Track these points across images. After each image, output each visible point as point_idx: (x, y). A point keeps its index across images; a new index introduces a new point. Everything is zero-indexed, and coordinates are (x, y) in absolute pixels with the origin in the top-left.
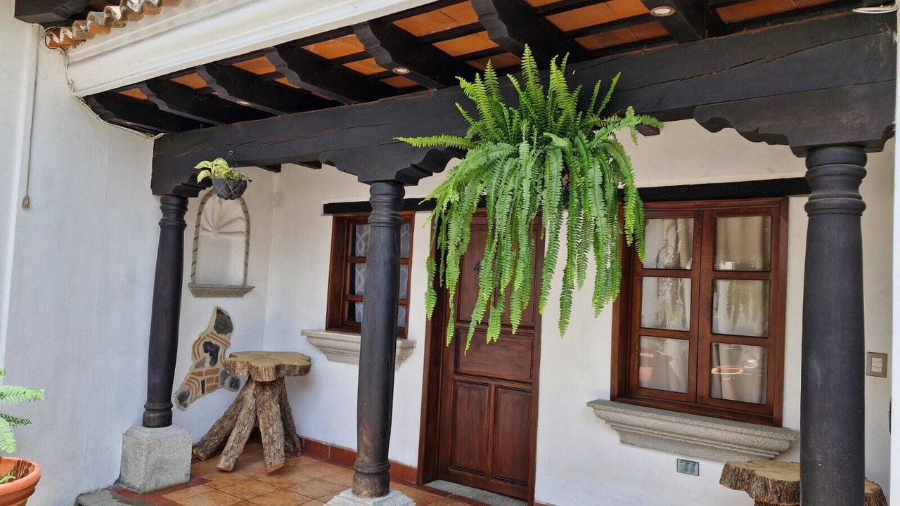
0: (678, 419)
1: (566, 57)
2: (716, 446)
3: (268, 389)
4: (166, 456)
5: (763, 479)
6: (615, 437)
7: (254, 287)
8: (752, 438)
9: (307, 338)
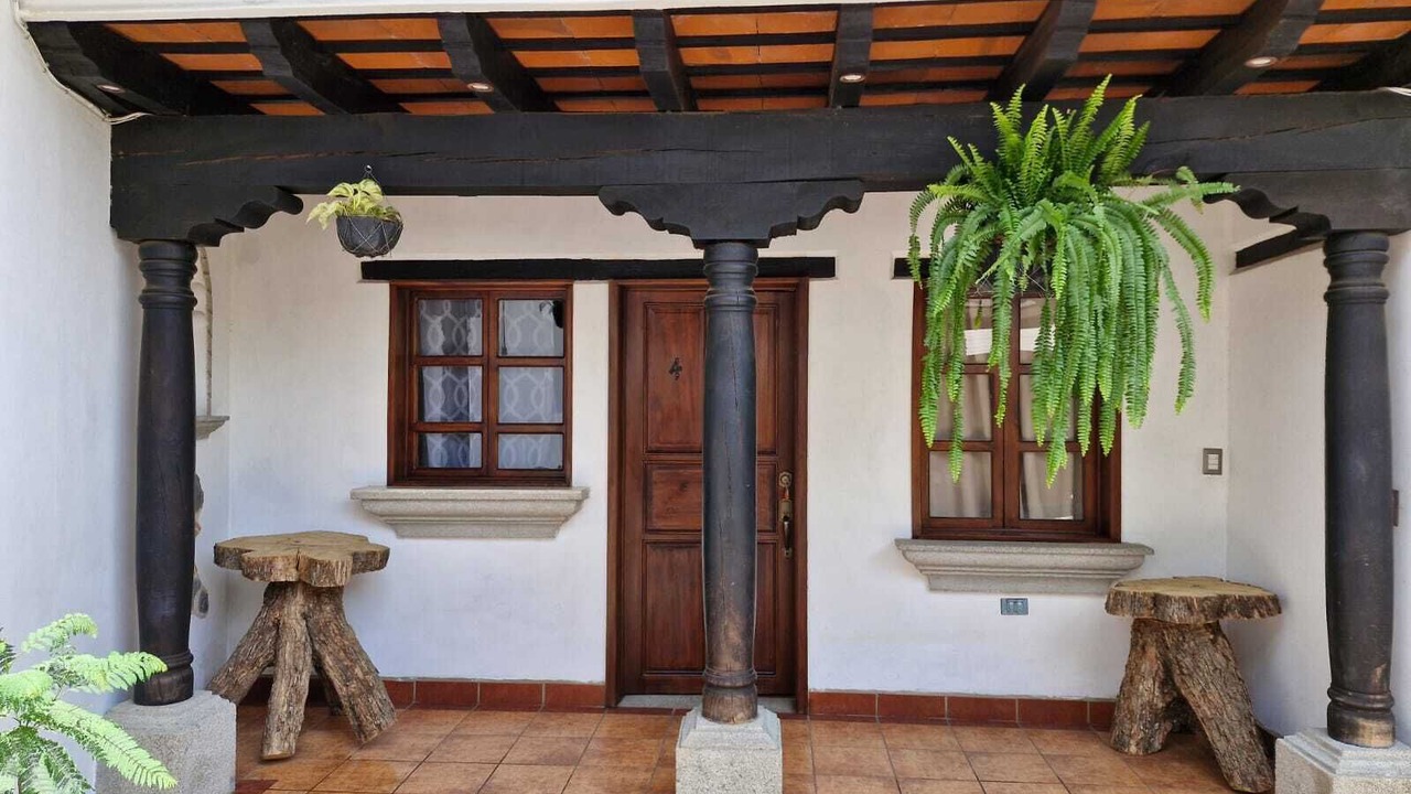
0: (1020, 549)
1: (1022, 88)
2: (1056, 576)
3: (327, 600)
4: (207, 752)
5: (1183, 599)
6: (920, 585)
7: (228, 418)
8: (1103, 559)
9: (362, 503)
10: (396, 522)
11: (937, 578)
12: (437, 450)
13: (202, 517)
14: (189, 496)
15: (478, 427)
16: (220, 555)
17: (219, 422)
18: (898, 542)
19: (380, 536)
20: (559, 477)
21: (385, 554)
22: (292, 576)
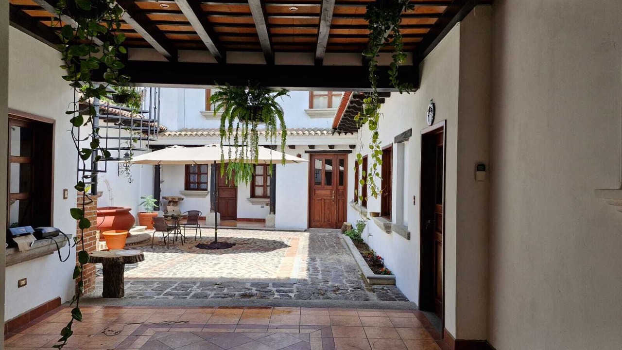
9: (181, 192)
10: (185, 195)
11: (253, 203)
12: (192, 185)
13: (161, 193)
14: (159, 191)
15: (197, 183)
16: (163, 198)
17: (163, 182)
18: (248, 199)
19: (183, 197)
20: (206, 190)
21: (183, 199)
22: (171, 200)
